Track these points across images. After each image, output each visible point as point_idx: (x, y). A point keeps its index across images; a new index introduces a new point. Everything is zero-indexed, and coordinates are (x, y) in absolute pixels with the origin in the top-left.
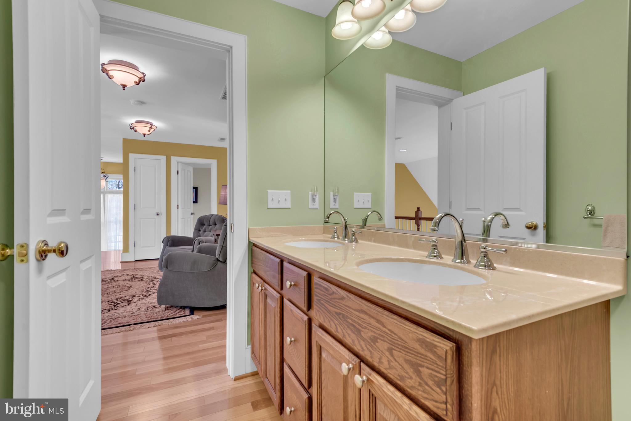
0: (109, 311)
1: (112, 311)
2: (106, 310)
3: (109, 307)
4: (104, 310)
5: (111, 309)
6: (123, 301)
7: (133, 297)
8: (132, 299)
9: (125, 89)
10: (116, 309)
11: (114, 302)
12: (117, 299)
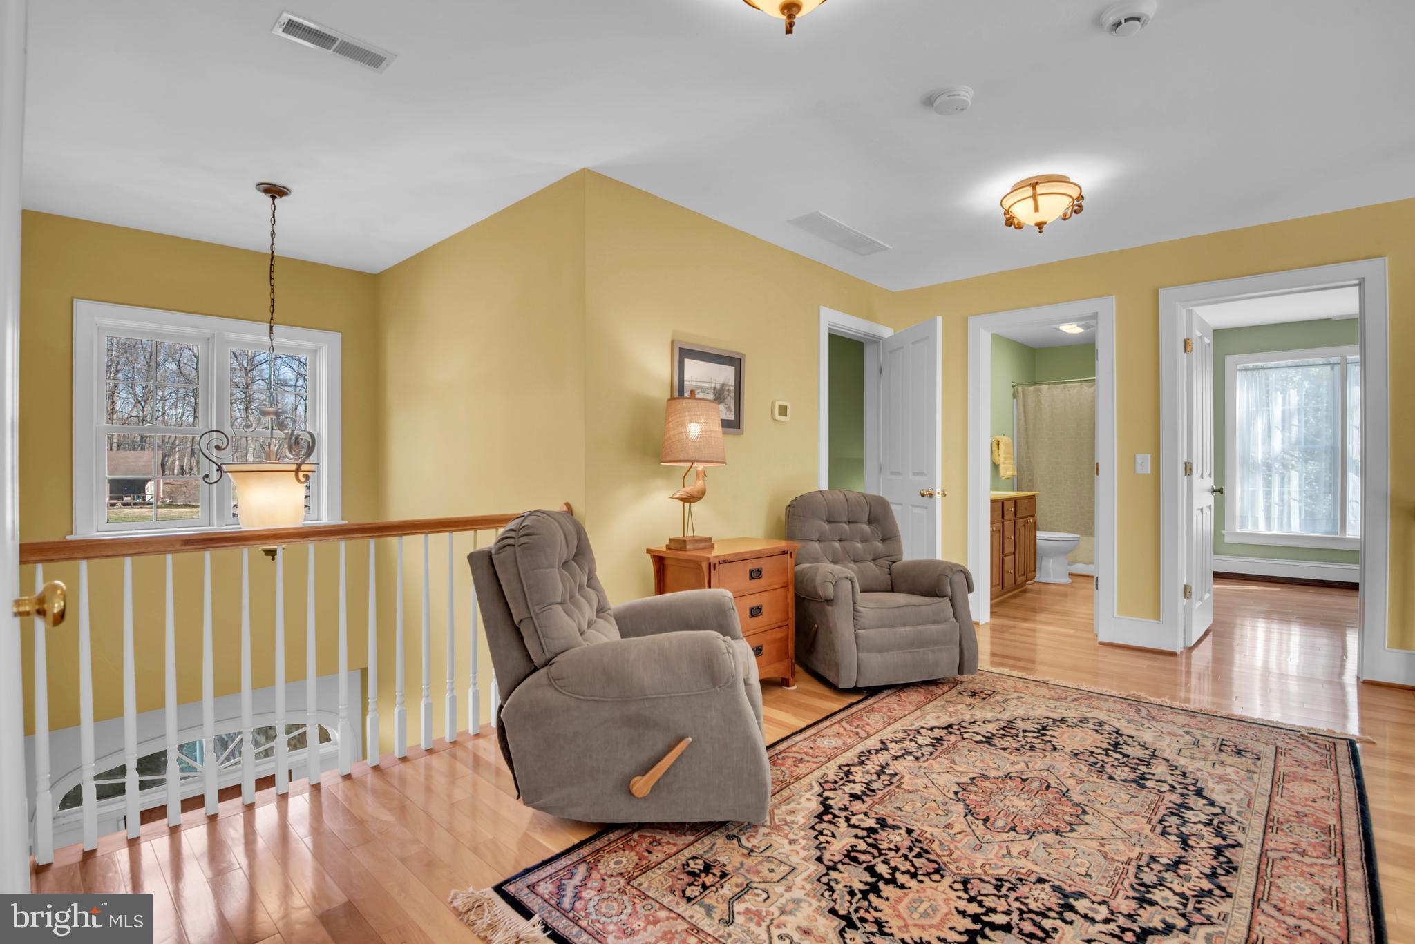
0: (1063, 720)
1: (1056, 718)
2: (1068, 726)
3: (1060, 730)
4: (1071, 726)
5: (1058, 723)
6: (1021, 734)
7: (988, 740)
8: (995, 732)
9: (1043, 230)
10: (1046, 720)
11: (1043, 740)
12: (1032, 748)
